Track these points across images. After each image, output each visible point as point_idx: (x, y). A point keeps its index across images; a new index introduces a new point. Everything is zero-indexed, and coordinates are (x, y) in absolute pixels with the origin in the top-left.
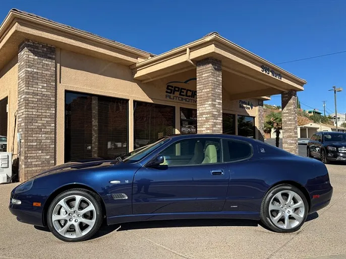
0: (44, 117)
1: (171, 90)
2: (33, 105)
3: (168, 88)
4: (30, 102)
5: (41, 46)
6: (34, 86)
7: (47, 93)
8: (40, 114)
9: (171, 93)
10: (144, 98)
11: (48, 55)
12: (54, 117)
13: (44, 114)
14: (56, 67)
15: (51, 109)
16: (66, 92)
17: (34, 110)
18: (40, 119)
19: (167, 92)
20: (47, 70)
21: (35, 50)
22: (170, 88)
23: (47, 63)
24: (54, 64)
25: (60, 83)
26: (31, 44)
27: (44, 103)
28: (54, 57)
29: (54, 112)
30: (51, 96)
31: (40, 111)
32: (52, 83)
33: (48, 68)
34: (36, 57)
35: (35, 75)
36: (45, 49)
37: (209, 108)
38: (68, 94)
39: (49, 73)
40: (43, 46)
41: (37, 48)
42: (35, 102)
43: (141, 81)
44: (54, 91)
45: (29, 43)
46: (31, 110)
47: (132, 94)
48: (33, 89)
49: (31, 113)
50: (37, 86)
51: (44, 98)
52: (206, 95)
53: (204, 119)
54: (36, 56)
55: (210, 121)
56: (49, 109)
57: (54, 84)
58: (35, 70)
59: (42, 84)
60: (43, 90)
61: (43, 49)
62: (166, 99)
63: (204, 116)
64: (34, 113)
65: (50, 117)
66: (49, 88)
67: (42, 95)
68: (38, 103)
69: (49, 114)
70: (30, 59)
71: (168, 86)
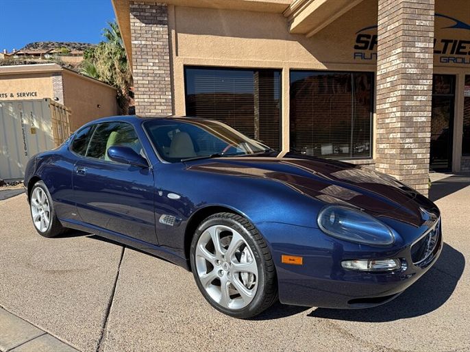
0: (157, 104)
1: (367, 43)
2: (143, 89)
3: (358, 40)
4: (141, 86)
5: (149, 7)
6: (144, 64)
7: (159, 72)
8: (153, 101)
9: (365, 48)
10: (311, 62)
11: (158, 19)
12: (170, 104)
13: (158, 100)
14: (169, 34)
15: (167, 93)
16: (186, 67)
17: (145, 96)
18: (153, 107)
19: (356, 47)
20: (158, 40)
21: (142, 14)
22: (362, 39)
23: (157, 29)
24: (166, 29)
25: (177, 55)
26: (137, 6)
27: (156, 86)
28: (166, 19)
29: (170, 97)
30: (164, 75)
31: (153, 97)
32: (165, 57)
33: (160, 36)
34: (144, 25)
35: (143, 49)
36: (154, 11)
37: (398, 62)
38: (187, 70)
39: (161, 43)
40: (152, 7)
41: (144, 10)
42: (145, 86)
43: (305, 34)
44: (169, 69)
45: (134, 6)
46: (142, 96)
47: (288, 60)
48: (143, 68)
49: (142, 100)
50: (147, 64)
51: (156, 78)
52: (393, 37)
53: (389, 85)
54: (143, 23)
55: (399, 87)
56: (164, 93)
57: (168, 58)
58: (143, 43)
59: (153, 61)
60: (154, 68)
61: (151, 11)
62: (355, 61)
63: (388, 80)
64: (146, 100)
65: (165, 104)
66: (162, 65)
67: (153, 75)
68: (149, 86)
69: (164, 101)
70: (136, 28)
71: (360, 36)
